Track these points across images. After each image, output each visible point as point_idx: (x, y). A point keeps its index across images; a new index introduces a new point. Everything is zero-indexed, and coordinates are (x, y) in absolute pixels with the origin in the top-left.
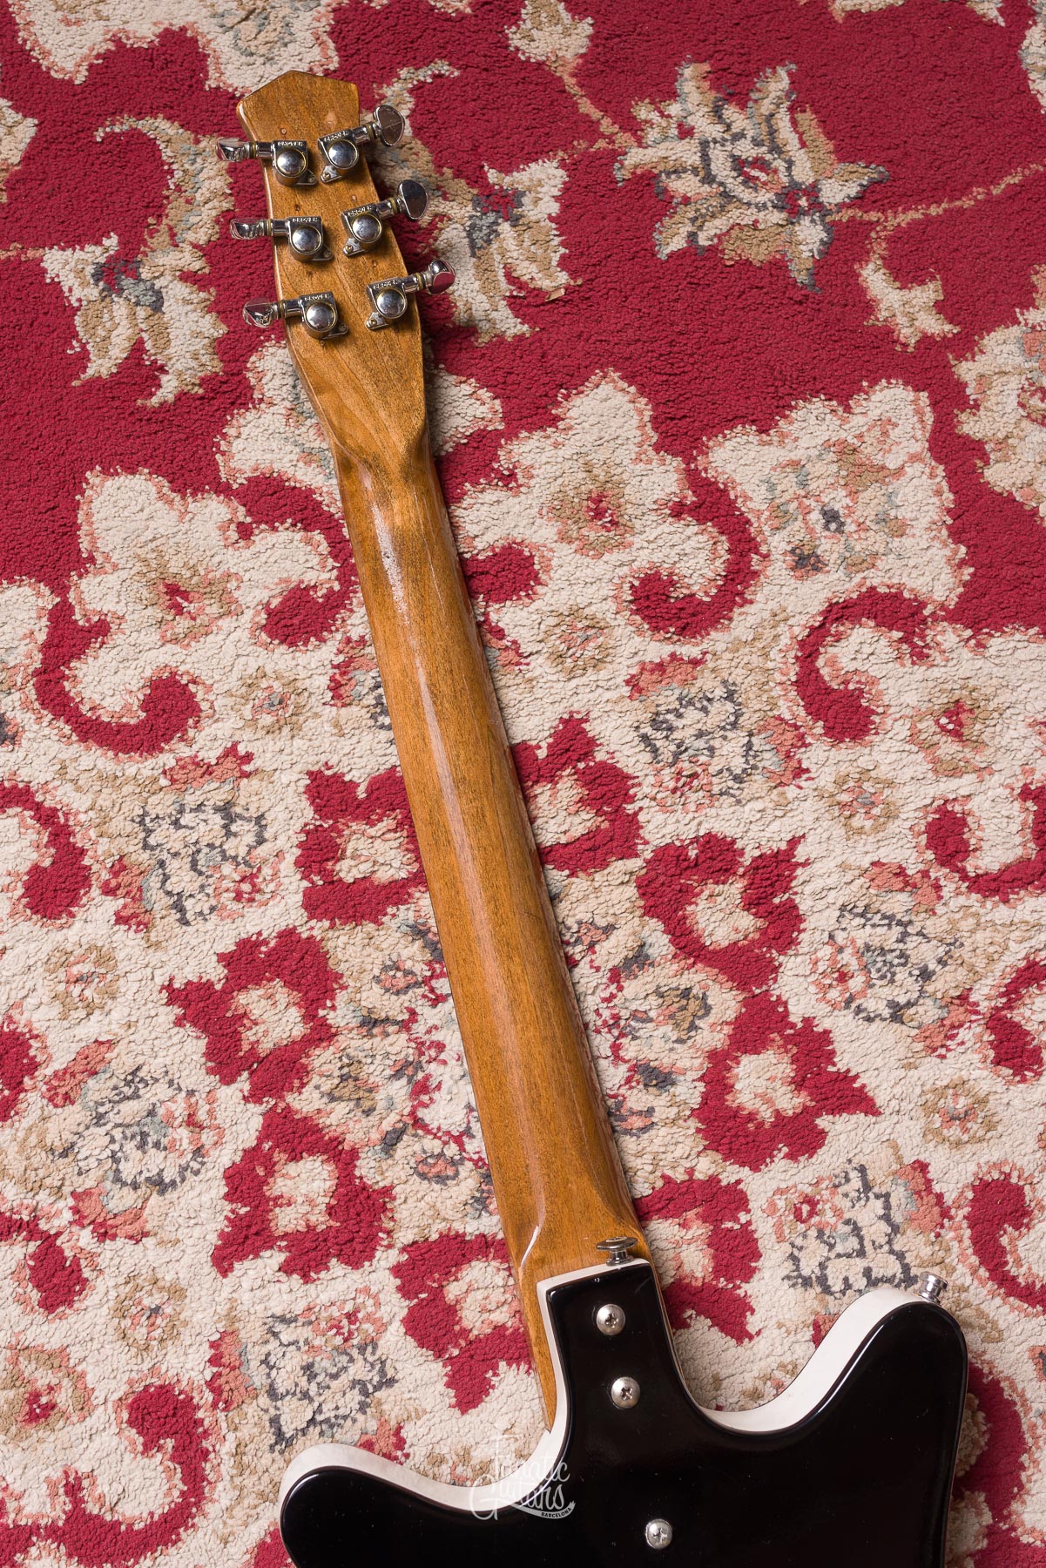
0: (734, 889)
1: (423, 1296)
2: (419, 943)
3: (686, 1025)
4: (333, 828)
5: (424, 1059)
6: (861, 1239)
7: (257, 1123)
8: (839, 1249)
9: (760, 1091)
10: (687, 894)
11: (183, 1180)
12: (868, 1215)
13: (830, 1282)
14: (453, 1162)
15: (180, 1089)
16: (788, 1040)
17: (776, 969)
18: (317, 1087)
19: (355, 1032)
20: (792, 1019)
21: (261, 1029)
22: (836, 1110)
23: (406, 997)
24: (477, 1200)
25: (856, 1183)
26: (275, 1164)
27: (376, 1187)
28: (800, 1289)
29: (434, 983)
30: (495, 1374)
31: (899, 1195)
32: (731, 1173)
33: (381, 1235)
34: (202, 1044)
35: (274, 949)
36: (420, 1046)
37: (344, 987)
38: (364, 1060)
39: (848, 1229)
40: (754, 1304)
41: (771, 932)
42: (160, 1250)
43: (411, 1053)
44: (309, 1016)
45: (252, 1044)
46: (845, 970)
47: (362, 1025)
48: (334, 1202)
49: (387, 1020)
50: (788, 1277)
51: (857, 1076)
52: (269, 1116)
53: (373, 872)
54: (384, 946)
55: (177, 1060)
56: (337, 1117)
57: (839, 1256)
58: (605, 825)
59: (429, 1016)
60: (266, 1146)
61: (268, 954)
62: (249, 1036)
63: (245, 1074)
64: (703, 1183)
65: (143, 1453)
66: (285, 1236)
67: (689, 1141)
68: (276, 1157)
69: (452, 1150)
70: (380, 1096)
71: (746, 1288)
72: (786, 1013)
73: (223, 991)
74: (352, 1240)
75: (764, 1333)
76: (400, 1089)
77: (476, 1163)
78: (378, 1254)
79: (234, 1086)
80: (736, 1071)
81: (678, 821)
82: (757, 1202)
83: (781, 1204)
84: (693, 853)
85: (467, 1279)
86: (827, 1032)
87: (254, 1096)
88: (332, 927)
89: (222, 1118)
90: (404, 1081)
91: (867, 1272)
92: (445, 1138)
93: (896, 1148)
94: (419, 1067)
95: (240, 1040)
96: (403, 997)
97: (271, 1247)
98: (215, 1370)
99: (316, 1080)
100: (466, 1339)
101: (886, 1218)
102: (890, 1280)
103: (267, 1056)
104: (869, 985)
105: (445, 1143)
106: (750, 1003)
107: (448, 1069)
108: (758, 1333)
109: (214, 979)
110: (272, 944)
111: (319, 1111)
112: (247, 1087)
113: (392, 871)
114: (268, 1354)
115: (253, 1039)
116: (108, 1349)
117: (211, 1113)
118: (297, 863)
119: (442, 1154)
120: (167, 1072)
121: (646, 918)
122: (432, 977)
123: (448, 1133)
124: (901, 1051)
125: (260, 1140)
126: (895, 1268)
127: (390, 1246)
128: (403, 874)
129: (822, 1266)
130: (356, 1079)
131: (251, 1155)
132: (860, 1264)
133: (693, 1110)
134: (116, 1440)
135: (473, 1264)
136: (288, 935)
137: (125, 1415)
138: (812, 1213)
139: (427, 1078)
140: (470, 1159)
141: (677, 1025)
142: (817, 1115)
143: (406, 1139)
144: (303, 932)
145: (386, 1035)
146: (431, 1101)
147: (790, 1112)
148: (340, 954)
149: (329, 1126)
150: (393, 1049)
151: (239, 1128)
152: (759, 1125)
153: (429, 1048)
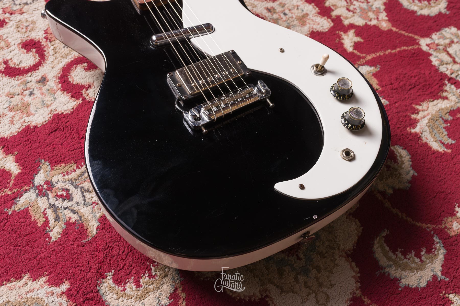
11: (33, 2)
42: (28, 15)
65: (26, 53)
98: (46, 35)
116: (14, 35)
134: (18, 52)
137: (20, 46)
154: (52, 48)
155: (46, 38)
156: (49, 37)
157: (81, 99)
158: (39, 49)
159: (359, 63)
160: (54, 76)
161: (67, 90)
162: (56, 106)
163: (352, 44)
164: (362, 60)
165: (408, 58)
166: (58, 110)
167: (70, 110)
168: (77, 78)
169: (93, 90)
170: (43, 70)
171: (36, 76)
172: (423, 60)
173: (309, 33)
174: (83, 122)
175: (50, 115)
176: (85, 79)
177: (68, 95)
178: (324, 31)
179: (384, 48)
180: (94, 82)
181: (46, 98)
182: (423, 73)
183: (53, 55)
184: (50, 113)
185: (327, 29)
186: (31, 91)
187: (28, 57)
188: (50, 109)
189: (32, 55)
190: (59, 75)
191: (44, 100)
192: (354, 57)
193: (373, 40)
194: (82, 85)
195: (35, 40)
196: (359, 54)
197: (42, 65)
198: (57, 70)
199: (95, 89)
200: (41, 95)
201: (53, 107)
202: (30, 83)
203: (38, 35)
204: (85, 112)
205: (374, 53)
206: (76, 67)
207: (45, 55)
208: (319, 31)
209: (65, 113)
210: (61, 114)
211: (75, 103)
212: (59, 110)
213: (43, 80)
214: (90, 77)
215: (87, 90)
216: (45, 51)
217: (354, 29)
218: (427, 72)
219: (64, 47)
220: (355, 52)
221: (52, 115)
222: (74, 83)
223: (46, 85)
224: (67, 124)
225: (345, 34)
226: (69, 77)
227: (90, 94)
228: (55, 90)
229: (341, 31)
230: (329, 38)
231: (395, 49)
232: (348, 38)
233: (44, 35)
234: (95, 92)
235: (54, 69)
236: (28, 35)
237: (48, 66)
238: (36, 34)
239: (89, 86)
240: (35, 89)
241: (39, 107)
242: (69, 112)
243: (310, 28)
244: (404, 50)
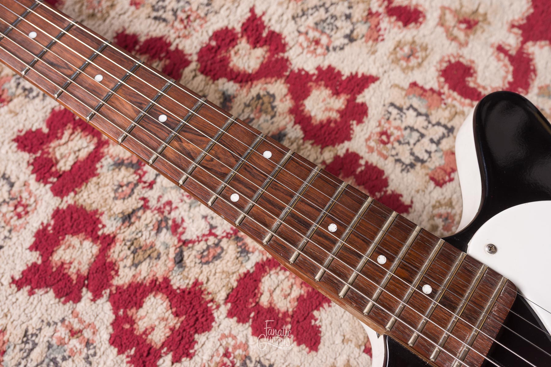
0: (243, 45)
1: (252, 315)
2: (123, 169)
3: (270, 109)
4: (42, 154)
5: (166, 214)
6: (417, 130)
7: (108, 306)
8: (412, 141)
9: (323, 109)
10: (225, 61)
11: (91, 364)
12: (410, 118)
13: (421, 157)
14: (217, 245)
15: (56, 323)
16: (316, 81)
17: (287, 60)
18: (125, 267)
19: (123, 227)
20: (311, 72)
21: (75, 264)
22: (360, 92)
23: (135, 194)
24: (241, 252)
25: (394, 111)
26: (132, 317)
27: (190, 286)
28: (412, 171)
29: (144, 179)
30: (316, 320)
31: (416, 102)
32: (341, 149)
33: (209, 305)
34: (51, 293)
35: (55, 224)
36: (160, 210)
37: (102, 214)
38: (137, 237)
39: (408, 131)
40: (398, 192)
41: (273, 48)
43: (158, 216)
44: (95, 239)
45: (77, 273)
46: (315, 39)
47: (124, 222)
48: (174, 310)
49: (134, 211)
50: (402, 170)
51: (357, 74)
52: (112, 298)
53: (77, 157)
54: (107, 182)
55: (44, 311)
56: (145, 272)
57: (415, 144)
58: (168, 62)
59: (152, 195)
60: (121, 312)
61: (54, 229)
62: (72, 272)
63: (84, 290)
64: (333, 163)
66: (163, 346)
67: (313, 151)
68: (129, 313)
69: (212, 240)
70: (159, 246)
71: (390, 190)
72: (307, 73)
73: (44, 262)
74: (197, 319)
75: (414, 200)
76: (166, 236)
77: (227, 237)
78: (215, 315)
79: (83, 300)
80: (306, 110)
81: (197, 38)
82: (362, 151)
83: (372, 144)
84: (214, 43)
85: (266, 289)
86: (329, 67)
87: (97, 296)
88: (76, 193)
89: (87, 319)
90: (164, 230)
91: (432, 141)
92: (205, 238)
93: (396, 86)
94: (166, 219)
95: (69, 276)
96: (134, 196)
97: (161, 357)
99: (121, 264)
100: (288, 316)
101: (419, 114)
102: (443, 137)
103: (89, 273)
104: (330, 37)
105: (206, 240)
106: (288, 80)
107: (181, 209)
108: (412, 202)
109: (34, 260)
110: (52, 222)
111: (134, 276)
112: (90, 295)
113: (86, 150)
115: (75, 271)
117: (81, 321)
118: (38, 180)
119: (208, 247)
120: (43, 321)
121: (216, 82)
122: (141, 177)
123: (204, 235)
124: (365, 50)
125: (116, 313)
126: (441, 131)
127: (218, 307)
128: (92, 147)
129: (412, 154)
130: (141, 248)
131: (116, 324)
132: (426, 140)
133: (303, 139)
135: (263, 280)
136: (57, 214)
138: (388, 137)
139: (174, 221)
140: (223, 237)
141: (266, 113)
142: (355, 99)
143: (186, 254)
144: (64, 206)
145: (139, 218)
146: (184, 228)
147: (343, 107)
148: (89, 201)
149: (145, 278)
150: (148, 221)
151: (100, 316)
152: (336, 122)
153: (164, 207)
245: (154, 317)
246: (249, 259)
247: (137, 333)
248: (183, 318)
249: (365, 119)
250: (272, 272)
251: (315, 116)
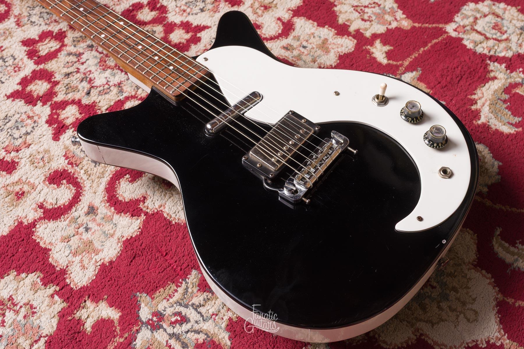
0: (146, 9)
4: (33, 48)
5: (87, 75)
7: (48, 109)
9: (179, 38)
10: (135, 15)
11: (34, 129)
14: (108, 89)
15: (22, 113)
16: (179, 27)
17: (167, 17)
19: (64, 78)
20: (177, 23)
21: (37, 91)
22: (200, 32)
24: (119, 92)
26: (59, 113)
27: (90, 104)
33: (97, 111)
34: (23, 101)
35: (31, 76)
36: (84, 74)
37: (55, 73)
38: (70, 83)
41: (161, 12)
42: (36, 145)
43: (83, 76)
44: (50, 82)
46: (184, 9)
47: (65, 76)
48: (80, 111)
49: (71, 73)
51: (200, 25)
52: (51, 106)
53: (50, 50)
54: (62, 61)
55: (17, 108)
56: (70, 96)
59: (82, 68)
60: (54, 111)
62: (35, 95)
63: (39, 101)
65: (58, 188)
66: (70, 125)
68: (58, 111)
69: (107, 86)
70: (80, 87)
72: (175, 23)
73: (22, 89)
76: (85, 85)
77: (114, 86)
79: (37, 106)
80: (170, 38)
81: (123, 5)
84: (131, 8)
85: (127, 106)
86: (187, 21)
87: (44, 104)
88: (45, 64)
89: (37, 112)
90: (84, 82)
94: (87, 77)
95: (33, 96)
96: (73, 67)
97: (68, 129)
98: (68, 160)
99: (60, 93)
103: (43, 95)
104: (191, 9)
105: (104, 87)
106: (164, 25)
107: (95, 74)
109: (18, 88)
111: (64, 98)
112: (41, 104)
113: (55, 48)
114: (81, 149)
115: (36, 94)
116: (33, 173)
117: (34, 113)
118: (28, 58)
119: (104, 90)
120: (16, 112)
122: (79, 60)
123: (103, 84)
124: (208, 15)
125: (52, 111)
127: (102, 112)
128: (58, 47)
130: (71, 87)
131: (51, 115)
134: (48, 190)
135: (126, 103)
136: (34, 72)
137: (47, 183)
139: (90, 78)
142: (196, 35)
143: (92, 91)
144: (38, 69)
145: (73, 76)
146: (94, 82)
147: (189, 38)
148: (50, 68)
149: (69, 99)
150: (77, 77)
151: (44, 112)
152: (183, 44)
153: (87, 72)
154: (82, 172)
155: (70, 163)
156: (73, 160)
157: (143, 215)
158: (69, 178)
159: (400, 72)
160: (101, 202)
161: (123, 211)
162: (120, 233)
163: (384, 55)
164: (400, 68)
165: (443, 51)
166: (124, 235)
167: (138, 230)
168: (127, 193)
169: (151, 200)
170: (86, 199)
171: (82, 209)
172: (458, 47)
173: (337, 58)
174: (158, 239)
175: (120, 244)
176: (136, 192)
177: (127, 215)
178: (351, 51)
179: (416, 48)
180: (146, 192)
181: (105, 227)
182: (463, 60)
183: (88, 179)
184: (119, 242)
185: (352, 48)
186: (84, 226)
187: (62, 191)
188: (116, 237)
189: (65, 187)
190: (106, 198)
191: (104, 230)
192: (392, 68)
193: (402, 44)
194: (135, 199)
195: (59, 170)
196: (395, 63)
197: (82, 194)
198: (100, 194)
199: (152, 199)
200: (98, 227)
201: (118, 234)
202: (80, 218)
203: (59, 163)
204: (154, 227)
205: (409, 57)
206: (119, 183)
207: (80, 183)
208: (346, 53)
209: (134, 236)
210: (130, 239)
211: (139, 221)
212: (127, 235)
213: (92, 210)
214: (140, 188)
215: (144, 203)
216: (77, 178)
217: (378, 38)
218: (467, 58)
219: (95, 166)
220: (391, 62)
221: (122, 243)
222: (127, 200)
223: (97, 214)
224: (143, 246)
225: (372, 47)
226: (117, 196)
227: (149, 206)
228: (110, 216)
229: (367, 46)
230: (359, 57)
231: (426, 45)
232: (377, 51)
233: (67, 161)
234: (154, 202)
235: (97, 194)
236: (49, 168)
237: (88, 193)
238: (57, 163)
239: (145, 198)
240: (88, 223)
241: (104, 240)
242: (138, 233)
243: (336, 53)
244: (436, 44)
245: (70, 114)
246: (122, 95)
247: (60, 119)
248: (83, 115)
249: (198, 43)
250: (132, 100)
251: (174, 40)
